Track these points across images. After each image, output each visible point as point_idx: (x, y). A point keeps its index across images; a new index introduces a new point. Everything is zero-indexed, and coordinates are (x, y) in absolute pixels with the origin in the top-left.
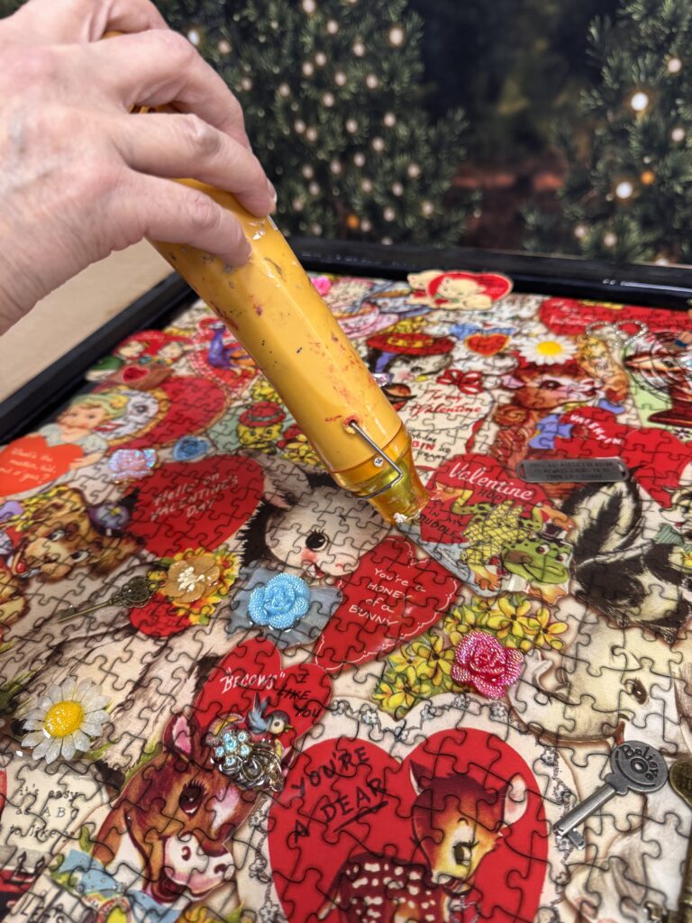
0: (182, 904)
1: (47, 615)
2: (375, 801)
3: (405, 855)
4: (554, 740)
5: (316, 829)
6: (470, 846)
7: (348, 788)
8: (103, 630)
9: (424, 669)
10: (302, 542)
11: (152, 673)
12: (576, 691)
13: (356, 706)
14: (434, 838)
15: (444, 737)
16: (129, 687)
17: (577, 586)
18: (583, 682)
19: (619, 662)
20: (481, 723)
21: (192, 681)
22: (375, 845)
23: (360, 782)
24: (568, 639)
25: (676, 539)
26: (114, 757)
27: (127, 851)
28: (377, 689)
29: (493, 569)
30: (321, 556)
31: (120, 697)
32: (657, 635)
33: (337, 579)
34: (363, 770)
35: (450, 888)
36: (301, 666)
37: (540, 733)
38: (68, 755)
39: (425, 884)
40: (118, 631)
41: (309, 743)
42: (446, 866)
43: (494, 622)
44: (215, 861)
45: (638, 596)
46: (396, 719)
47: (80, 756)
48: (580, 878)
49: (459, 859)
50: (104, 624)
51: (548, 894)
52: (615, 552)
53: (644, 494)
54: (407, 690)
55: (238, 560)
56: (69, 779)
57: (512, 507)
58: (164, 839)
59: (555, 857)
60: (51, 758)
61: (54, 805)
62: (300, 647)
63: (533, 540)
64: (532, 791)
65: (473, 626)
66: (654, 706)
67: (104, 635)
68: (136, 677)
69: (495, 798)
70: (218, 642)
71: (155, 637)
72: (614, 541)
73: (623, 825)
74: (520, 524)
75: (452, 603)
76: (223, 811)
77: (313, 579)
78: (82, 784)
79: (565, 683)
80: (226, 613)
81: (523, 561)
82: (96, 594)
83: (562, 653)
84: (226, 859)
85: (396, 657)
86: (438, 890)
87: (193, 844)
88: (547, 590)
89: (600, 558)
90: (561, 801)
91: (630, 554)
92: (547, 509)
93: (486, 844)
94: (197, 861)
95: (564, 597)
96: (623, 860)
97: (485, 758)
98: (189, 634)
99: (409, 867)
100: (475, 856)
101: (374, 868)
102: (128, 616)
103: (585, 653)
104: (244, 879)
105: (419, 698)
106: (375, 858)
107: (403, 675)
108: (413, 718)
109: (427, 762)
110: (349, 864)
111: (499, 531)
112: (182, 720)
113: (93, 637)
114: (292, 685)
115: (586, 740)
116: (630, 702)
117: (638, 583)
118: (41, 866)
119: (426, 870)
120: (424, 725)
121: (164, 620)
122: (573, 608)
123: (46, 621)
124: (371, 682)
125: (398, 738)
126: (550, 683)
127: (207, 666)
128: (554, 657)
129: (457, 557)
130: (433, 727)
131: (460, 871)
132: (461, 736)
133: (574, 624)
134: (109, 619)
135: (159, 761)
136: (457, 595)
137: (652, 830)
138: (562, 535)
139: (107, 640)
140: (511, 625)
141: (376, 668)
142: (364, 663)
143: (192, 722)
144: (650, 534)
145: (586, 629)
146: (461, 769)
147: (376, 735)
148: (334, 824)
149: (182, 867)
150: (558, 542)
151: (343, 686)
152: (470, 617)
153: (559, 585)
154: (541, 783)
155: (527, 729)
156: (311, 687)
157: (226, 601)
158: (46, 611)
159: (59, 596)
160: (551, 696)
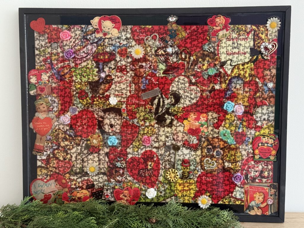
0: (122, 183)
1: (76, 155)
2: (139, 164)
3: (144, 168)
4: (158, 148)
5: (133, 169)
6: (151, 164)
7: (135, 163)
8: (87, 155)
9: (138, 144)
10: (109, 127)
11: (100, 158)
12: (159, 140)
13: (131, 152)
14: (147, 165)
15: (144, 153)
16: (98, 162)
17: (156, 121)
18: (160, 138)
19: (164, 133)
20: (148, 149)
21: (106, 157)
22: (141, 168)
23: (136, 162)
24: (157, 132)
25: (170, 106)
26: (103, 171)
27: (112, 180)
28: (133, 149)
29: (143, 122)
30: (114, 129)
31: (98, 163)
32: (169, 127)
33: (119, 132)
34: (136, 160)
35: (151, 169)
36: (121, 149)
37: (156, 147)
38: (97, 173)
39: (148, 170)
40: (90, 154)
41: (127, 160)
42: (149, 167)
43: (146, 132)
44: (123, 177)
45: (165, 120)
46: (137, 152)
47: (98, 173)
48: (164, 163)
49: (150, 166)
50: (86, 154)
51: (161, 166)
52: (161, 112)
53: (164, 97)
54: (137, 148)
55: (100, 134)
56: (99, 176)
57: (142, 107)
58: (116, 177)
59: (161, 162)
60: (95, 175)
61: (100, 179)
62: (119, 147)
63: (148, 114)
64: (157, 156)
65: (143, 134)
66: (169, 138)
67: (88, 155)
68: (98, 160)
69: (153, 158)
70: (107, 150)
71: (96, 153)
72: (160, 109)
73: (168, 156)
74: (145, 110)
75: (139, 131)
76: (121, 172)
77: (115, 134)
78: (101, 176)
79: (158, 139)
80: (105, 145)
81: (147, 119)
82: (81, 149)
83: (156, 134)
84: (124, 176)
85: (134, 143)
86: (149, 170)
87: (120, 177)
88: (152, 123)
89: (159, 114)
90: (160, 155)
91: (163, 112)
92: (148, 106)
93: (153, 163)
94: (121, 178)
95: (155, 124)
96: (168, 160)
97: (150, 153)
98: (101, 150)
99: (145, 169)
100: (152, 165)
101: (141, 171)
102: (89, 151)
103: (160, 133)
104: (127, 177)
105: (139, 148)
106: (141, 170)
107: (136, 146)
108: (139, 151)
109: (143, 157)
110: (139, 171)
111: (142, 113)
112: (109, 163)
113: (87, 156)
114: (121, 153)
115: (162, 147)
116: (166, 139)
117: (165, 118)
118: (103, 186)
119: (147, 169)
120: (141, 152)
121: (96, 149)
122: (156, 126)
123: (77, 156)
124: (132, 148)
125: (138, 155)
126: (156, 140)
127: (107, 154)
128: (155, 135)
129: (136, 121)
130: (142, 152)
131: (151, 167)
132: (146, 152)
133: (157, 128)
134: (87, 152)
135: (109, 169)
136: (139, 129)
137: (171, 155)
138: (152, 111)
139: (89, 156)
140: (148, 132)
141: (132, 146)
142: (130, 146)
143: (110, 163)
144: (166, 106)
145: (159, 129)
146: (148, 156)
147: (136, 155)
148: (135, 168)
149: (120, 179)
150: (151, 113)
151: (128, 150)
152: (142, 133)
153: (153, 122)
154: (157, 154)
155: (154, 148)
156: (124, 152)
157: (103, 143)
158: (75, 155)
159: (75, 151)
160: (156, 142)
